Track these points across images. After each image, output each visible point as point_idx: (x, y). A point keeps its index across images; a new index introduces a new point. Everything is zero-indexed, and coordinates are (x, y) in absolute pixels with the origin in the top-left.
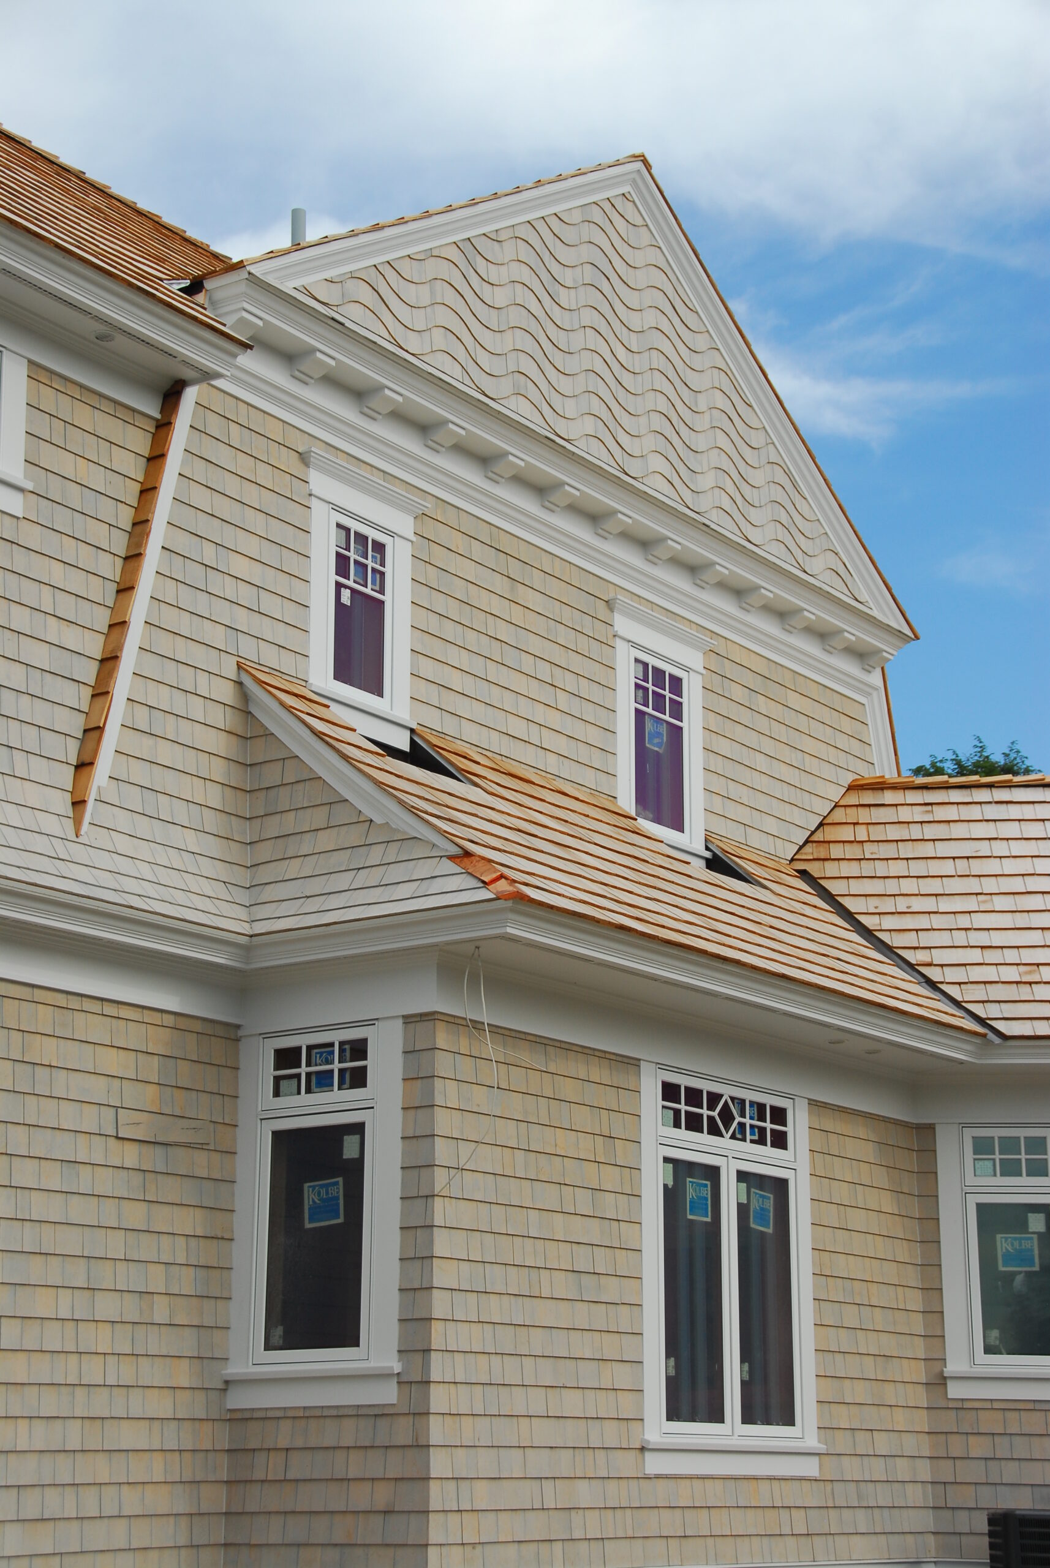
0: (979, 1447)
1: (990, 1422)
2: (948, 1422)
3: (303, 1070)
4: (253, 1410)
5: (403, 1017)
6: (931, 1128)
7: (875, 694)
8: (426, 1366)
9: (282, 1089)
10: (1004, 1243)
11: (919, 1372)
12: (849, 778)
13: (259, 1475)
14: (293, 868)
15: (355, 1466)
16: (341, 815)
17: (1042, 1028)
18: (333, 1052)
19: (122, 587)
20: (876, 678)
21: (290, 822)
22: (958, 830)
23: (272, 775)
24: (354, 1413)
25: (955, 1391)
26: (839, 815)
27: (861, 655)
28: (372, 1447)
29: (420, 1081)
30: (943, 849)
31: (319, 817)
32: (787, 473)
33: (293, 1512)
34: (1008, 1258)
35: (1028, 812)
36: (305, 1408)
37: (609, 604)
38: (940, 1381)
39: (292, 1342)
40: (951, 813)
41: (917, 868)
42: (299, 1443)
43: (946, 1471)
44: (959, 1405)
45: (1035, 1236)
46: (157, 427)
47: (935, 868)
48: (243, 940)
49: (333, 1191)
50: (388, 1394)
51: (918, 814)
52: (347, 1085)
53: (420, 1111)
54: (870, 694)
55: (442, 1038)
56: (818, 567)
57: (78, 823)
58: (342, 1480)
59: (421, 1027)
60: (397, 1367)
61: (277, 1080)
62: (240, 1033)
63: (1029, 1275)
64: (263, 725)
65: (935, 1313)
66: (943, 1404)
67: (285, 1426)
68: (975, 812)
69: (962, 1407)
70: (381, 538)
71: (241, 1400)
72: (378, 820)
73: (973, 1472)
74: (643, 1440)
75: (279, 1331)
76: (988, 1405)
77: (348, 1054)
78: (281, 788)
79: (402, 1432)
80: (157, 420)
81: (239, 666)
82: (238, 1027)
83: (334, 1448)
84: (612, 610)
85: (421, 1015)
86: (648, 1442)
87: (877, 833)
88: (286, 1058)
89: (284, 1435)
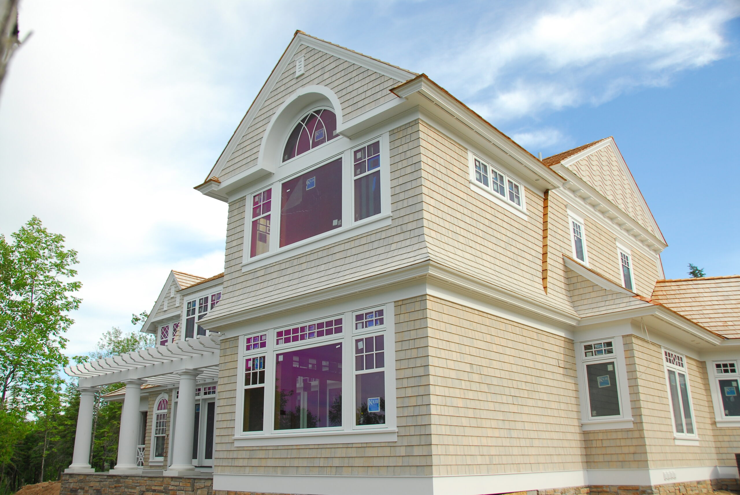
0: (726, 439)
1: (728, 432)
2: (718, 432)
3: (593, 350)
4: (590, 431)
5: (622, 336)
6: (705, 362)
7: (658, 260)
8: (641, 419)
9: (587, 355)
10: (726, 389)
11: (709, 421)
12: (656, 280)
13: (594, 445)
14: (585, 302)
15: (623, 443)
16: (596, 288)
17: (737, 336)
18: (602, 345)
19: (544, 237)
20: (658, 256)
21: (581, 291)
22: (689, 291)
23: (574, 280)
24: (621, 430)
25: (718, 425)
26: (657, 289)
27: (655, 251)
28: (627, 438)
29: (629, 351)
30: (687, 296)
31: (590, 289)
32: (641, 208)
33: (606, 454)
34: (728, 393)
35: (704, 286)
36: (606, 430)
37: (615, 239)
38: (714, 423)
39: (598, 415)
40: (685, 287)
41: (682, 300)
42: (605, 438)
43: (719, 444)
44: (720, 429)
45: (734, 388)
46: (544, 200)
47: (687, 300)
48: (580, 319)
49: (606, 379)
50: (631, 426)
51: (676, 288)
52: (607, 353)
53: (630, 358)
54: (657, 260)
55: (634, 340)
56: (649, 229)
57: (546, 292)
58: (619, 446)
59: (628, 338)
60: (633, 420)
61: (586, 353)
62: (574, 342)
63: (734, 397)
64: (570, 269)
65: (711, 407)
66: (716, 428)
67: (600, 434)
68: (690, 287)
69: (721, 429)
70: (580, 225)
71: (587, 429)
72: (607, 289)
73: (726, 444)
74: (674, 437)
75: (595, 412)
76: (727, 428)
77: (606, 346)
78: (577, 283)
79: (636, 434)
80: (544, 199)
81: (563, 255)
82: (573, 340)
83: (616, 439)
84: (615, 241)
85: (627, 335)
86: (675, 437)
87: (668, 293)
88: (588, 347)
89: (600, 436)
